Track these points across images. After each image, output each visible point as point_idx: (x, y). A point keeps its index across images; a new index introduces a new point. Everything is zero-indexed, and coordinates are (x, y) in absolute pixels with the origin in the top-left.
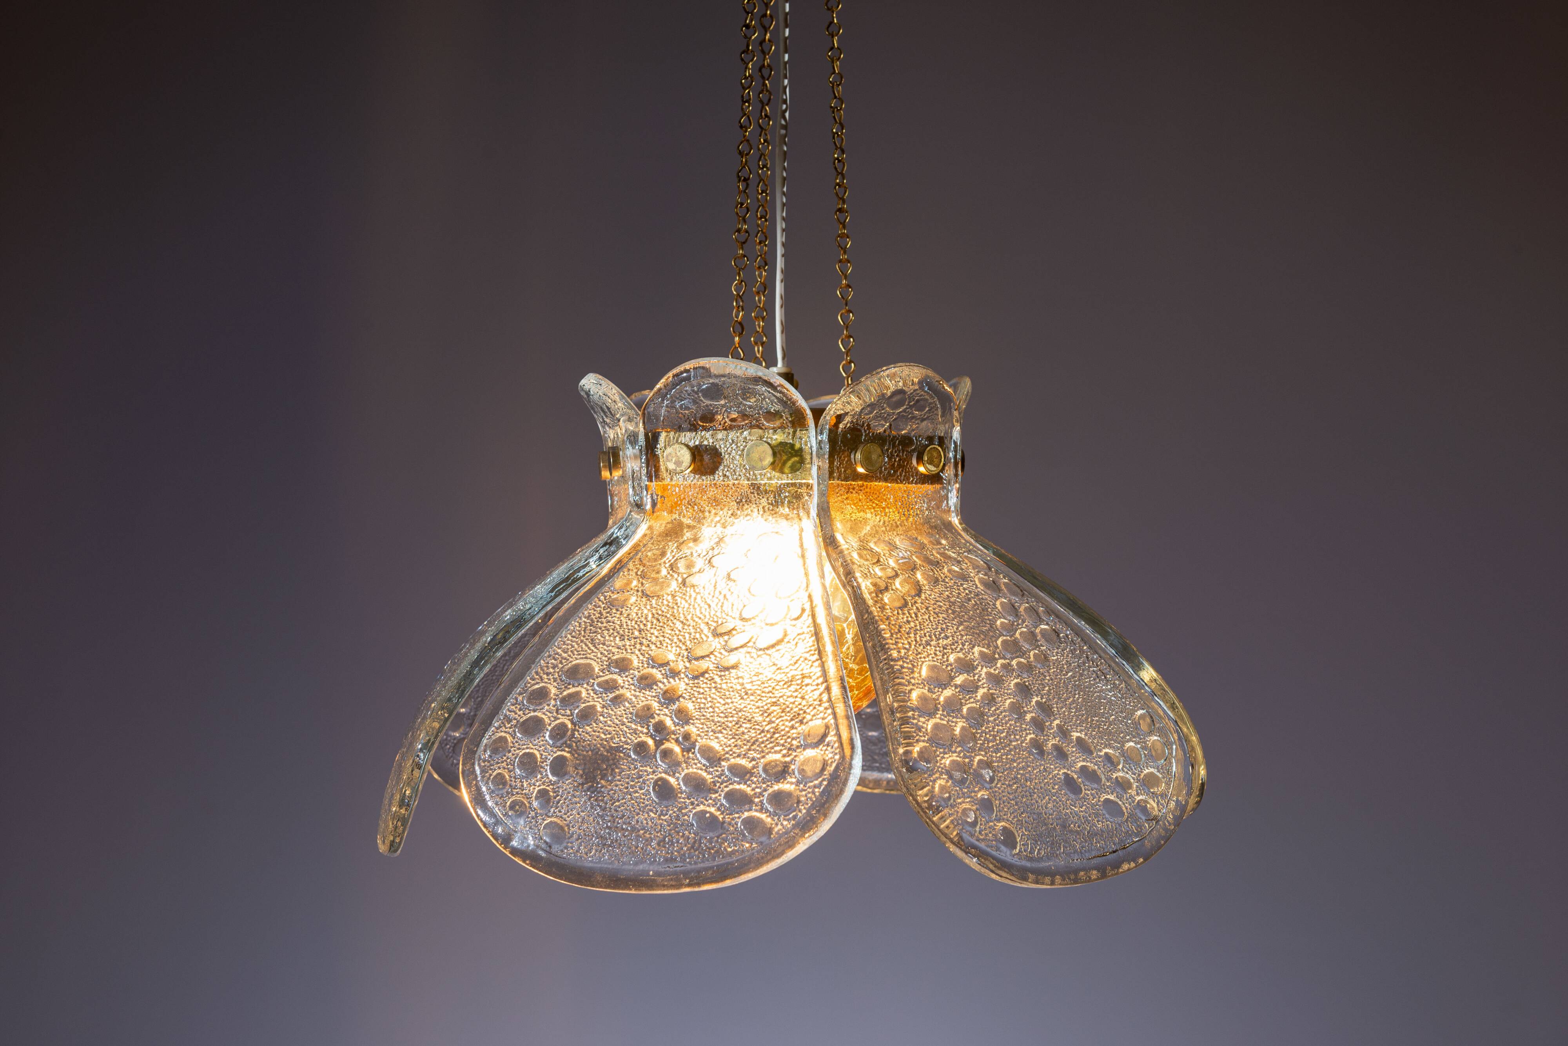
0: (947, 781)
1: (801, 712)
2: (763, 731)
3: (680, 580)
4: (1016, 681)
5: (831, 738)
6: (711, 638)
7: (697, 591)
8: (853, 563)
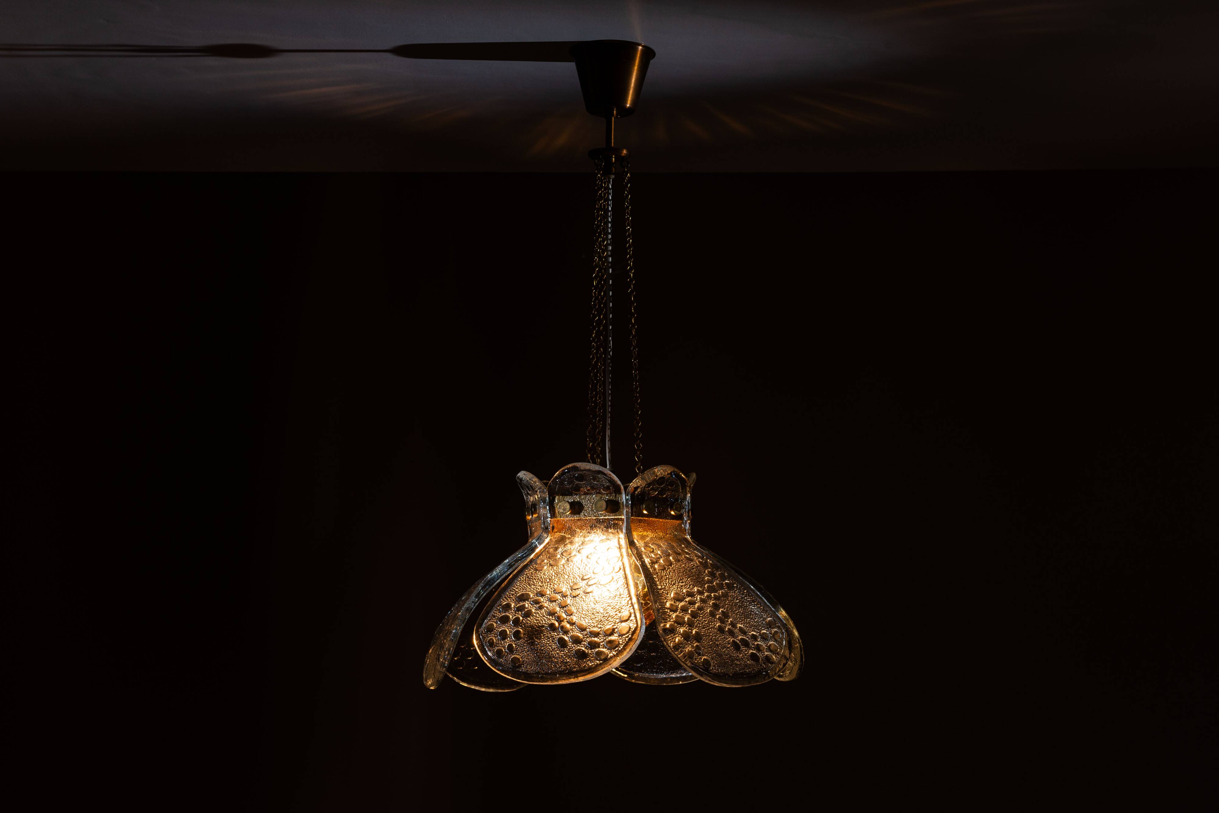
0: (681, 638)
1: (620, 608)
2: (604, 616)
3: (566, 559)
4: (713, 602)
5: (632, 618)
6: (581, 581)
7: (574, 563)
8: (642, 552)
